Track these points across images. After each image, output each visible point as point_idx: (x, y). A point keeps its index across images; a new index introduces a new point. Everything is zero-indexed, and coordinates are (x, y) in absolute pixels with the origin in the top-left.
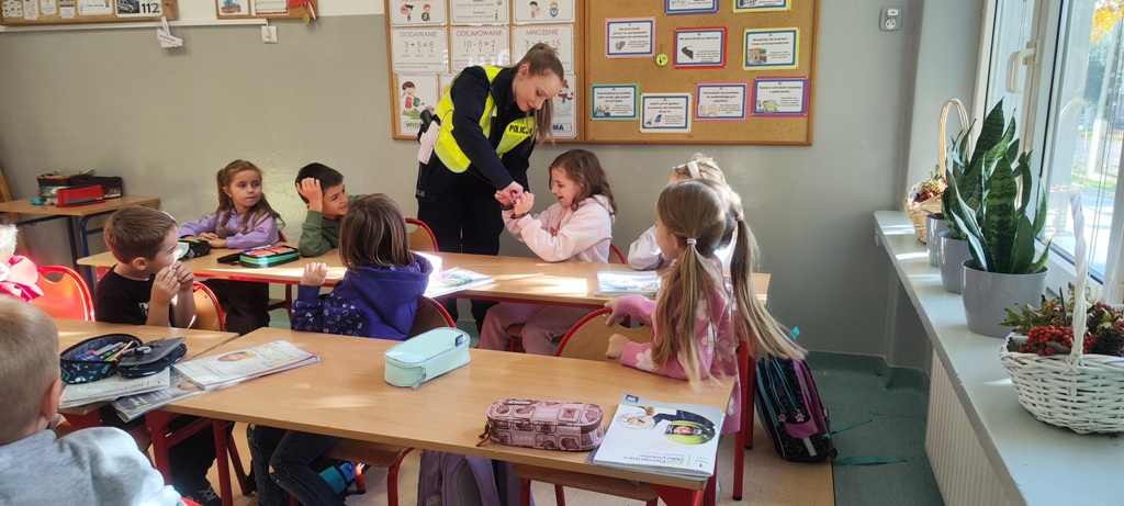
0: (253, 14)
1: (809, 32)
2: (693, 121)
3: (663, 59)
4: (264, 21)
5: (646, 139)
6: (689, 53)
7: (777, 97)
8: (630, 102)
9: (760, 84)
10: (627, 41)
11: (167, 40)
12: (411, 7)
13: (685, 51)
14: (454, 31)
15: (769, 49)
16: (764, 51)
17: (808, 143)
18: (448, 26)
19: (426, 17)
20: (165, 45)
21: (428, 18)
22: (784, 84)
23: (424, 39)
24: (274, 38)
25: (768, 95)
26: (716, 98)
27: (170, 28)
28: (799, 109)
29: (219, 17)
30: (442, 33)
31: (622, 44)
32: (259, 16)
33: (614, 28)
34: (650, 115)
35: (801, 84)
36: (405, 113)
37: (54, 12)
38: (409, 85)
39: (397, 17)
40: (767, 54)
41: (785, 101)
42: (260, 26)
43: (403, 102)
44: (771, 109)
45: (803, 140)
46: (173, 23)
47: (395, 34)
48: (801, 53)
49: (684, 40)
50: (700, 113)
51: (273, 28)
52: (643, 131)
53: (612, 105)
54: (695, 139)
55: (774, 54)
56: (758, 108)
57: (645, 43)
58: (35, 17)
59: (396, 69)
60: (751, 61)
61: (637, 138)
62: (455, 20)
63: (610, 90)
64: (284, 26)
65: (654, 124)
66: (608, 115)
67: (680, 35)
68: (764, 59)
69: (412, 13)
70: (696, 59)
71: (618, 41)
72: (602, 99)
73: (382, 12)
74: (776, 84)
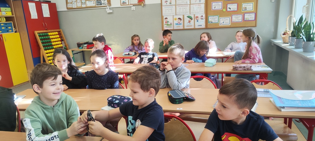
0: (130, 4)
1: (256, 3)
2: (231, 23)
3: (224, 10)
4: (132, 6)
5: (220, 27)
6: (230, 9)
7: (249, 17)
8: (217, 19)
9: (245, 14)
10: (216, 6)
11: (109, 11)
12: (167, 1)
13: (229, 8)
14: (177, 6)
15: (247, 7)
16: (246, 8)
17: (256, 26)
18: (176, 5)
19: (170, 3)
20: (108, 12)
21: (171, 3)
22: (250, 14)
23: (170, 8)
24: (134, 10)
25: (247, 17)
26: (236, 17)
27: (110, 8)
28: (254, 19)
29: (121, 5)
30: (174, 7)
31: (215, 7)
32: (131, 4)
33: (213, 4)
34: (221, 22)
35: (254, 14)
36: (165, 25)
37: (80, 6)
38: (166, 18)
39: (164, 4)
40: (247, 8)
41: (251, 18)
42: (131, 7)
43: (165, 22)
44: (248, 19)
45: (255, 25)
46: (110, 7)
47: (163, 7)
48: (254, 7)
49: (229, 6)
50: (232, 21)
51: (134, 7)
52: (220, 25)
53: (213, 20)
54: (231, 26)
55: (248, 8)
56: (245, 19)
57: (220, 7)
58: (76, 7)
59: (163, 15)
60: (243, 10)
61: (219, 27)
62: (177, 3)
63: (213, 17)
64: (136, 6)
65: (222, 24)
66: (212, 22)
67: (228, 5)
68: (246, 9)
69: (167, 2)
70: (232, 10)
71: (214, 6)
72: (211, 19)
73: (160, 3)
74: (249, 14)
